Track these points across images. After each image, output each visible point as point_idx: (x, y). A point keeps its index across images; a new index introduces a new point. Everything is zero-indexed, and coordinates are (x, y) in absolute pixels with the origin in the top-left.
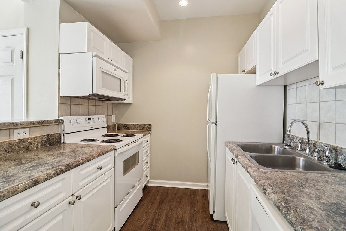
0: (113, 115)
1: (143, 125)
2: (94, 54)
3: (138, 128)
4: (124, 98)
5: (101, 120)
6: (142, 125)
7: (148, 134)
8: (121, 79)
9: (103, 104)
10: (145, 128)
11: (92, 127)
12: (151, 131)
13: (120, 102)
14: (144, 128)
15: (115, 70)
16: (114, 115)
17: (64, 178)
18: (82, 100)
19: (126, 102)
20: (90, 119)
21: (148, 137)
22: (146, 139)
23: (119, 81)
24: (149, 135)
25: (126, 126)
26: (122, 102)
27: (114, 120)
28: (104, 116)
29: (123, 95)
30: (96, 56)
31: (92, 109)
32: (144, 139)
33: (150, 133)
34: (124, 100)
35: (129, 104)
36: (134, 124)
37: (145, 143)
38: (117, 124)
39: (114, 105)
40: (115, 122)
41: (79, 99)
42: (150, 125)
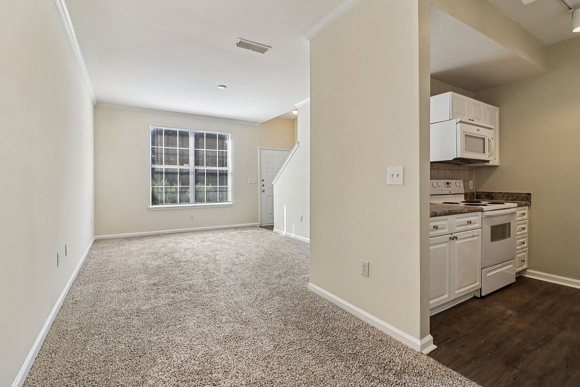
0: (470, 181)
1: (516, 194)
2: (458, 120)
3: (507, 197)
4: (487, 159)
5: (458, 185)
6: (514, 193)
7: (526, 205)
8: (484, 139)
9: (460, 168)
10: (520, 198)
11: (450, 192)
12: (530, 202)
13: (482, 164)
14: (518, 197)
15: (478, 130)
16: (472, 181)
17: (447, 219)
18: (440, 164)
19: (490, 163)
20: (448, 183)
21: (525, 210)
22: (523, 212)
23: (482, 141)
24: (527, 207)
25: (489, 195)
26: (485, 164)
27: (472, 186)
28: (462, 181)
29: (488, 156)
30: (460, 122)
31: (448, 173)
32: (519, 210)
33: (529, 205)
34: (488, 161)
35: (495, 167)
36: (501, 193)
37: (519, 217)
38: (476, 192)
39: (471, 169)
40: (472, 190)
41: (437, 164)
42: (530, 194)
